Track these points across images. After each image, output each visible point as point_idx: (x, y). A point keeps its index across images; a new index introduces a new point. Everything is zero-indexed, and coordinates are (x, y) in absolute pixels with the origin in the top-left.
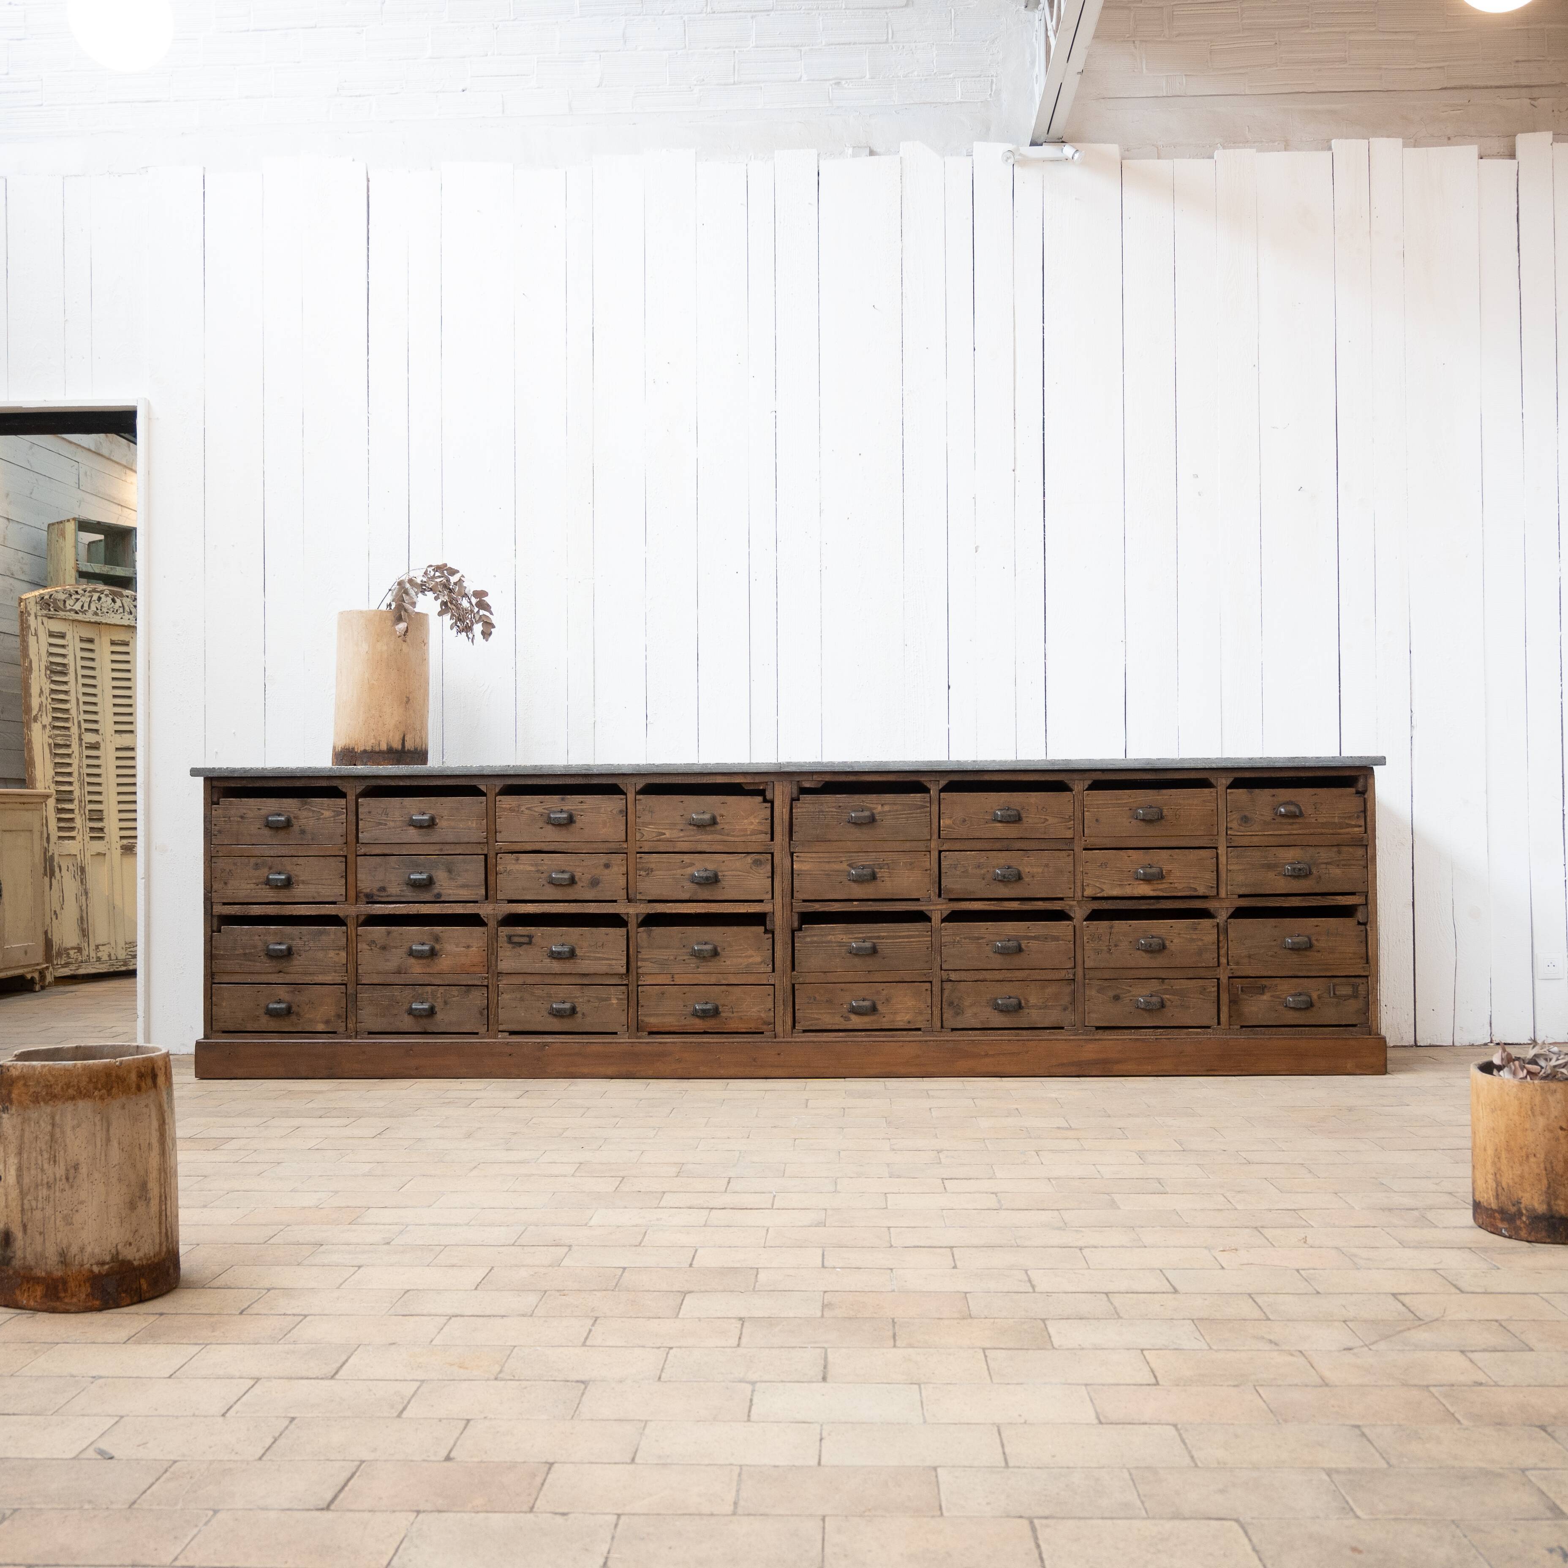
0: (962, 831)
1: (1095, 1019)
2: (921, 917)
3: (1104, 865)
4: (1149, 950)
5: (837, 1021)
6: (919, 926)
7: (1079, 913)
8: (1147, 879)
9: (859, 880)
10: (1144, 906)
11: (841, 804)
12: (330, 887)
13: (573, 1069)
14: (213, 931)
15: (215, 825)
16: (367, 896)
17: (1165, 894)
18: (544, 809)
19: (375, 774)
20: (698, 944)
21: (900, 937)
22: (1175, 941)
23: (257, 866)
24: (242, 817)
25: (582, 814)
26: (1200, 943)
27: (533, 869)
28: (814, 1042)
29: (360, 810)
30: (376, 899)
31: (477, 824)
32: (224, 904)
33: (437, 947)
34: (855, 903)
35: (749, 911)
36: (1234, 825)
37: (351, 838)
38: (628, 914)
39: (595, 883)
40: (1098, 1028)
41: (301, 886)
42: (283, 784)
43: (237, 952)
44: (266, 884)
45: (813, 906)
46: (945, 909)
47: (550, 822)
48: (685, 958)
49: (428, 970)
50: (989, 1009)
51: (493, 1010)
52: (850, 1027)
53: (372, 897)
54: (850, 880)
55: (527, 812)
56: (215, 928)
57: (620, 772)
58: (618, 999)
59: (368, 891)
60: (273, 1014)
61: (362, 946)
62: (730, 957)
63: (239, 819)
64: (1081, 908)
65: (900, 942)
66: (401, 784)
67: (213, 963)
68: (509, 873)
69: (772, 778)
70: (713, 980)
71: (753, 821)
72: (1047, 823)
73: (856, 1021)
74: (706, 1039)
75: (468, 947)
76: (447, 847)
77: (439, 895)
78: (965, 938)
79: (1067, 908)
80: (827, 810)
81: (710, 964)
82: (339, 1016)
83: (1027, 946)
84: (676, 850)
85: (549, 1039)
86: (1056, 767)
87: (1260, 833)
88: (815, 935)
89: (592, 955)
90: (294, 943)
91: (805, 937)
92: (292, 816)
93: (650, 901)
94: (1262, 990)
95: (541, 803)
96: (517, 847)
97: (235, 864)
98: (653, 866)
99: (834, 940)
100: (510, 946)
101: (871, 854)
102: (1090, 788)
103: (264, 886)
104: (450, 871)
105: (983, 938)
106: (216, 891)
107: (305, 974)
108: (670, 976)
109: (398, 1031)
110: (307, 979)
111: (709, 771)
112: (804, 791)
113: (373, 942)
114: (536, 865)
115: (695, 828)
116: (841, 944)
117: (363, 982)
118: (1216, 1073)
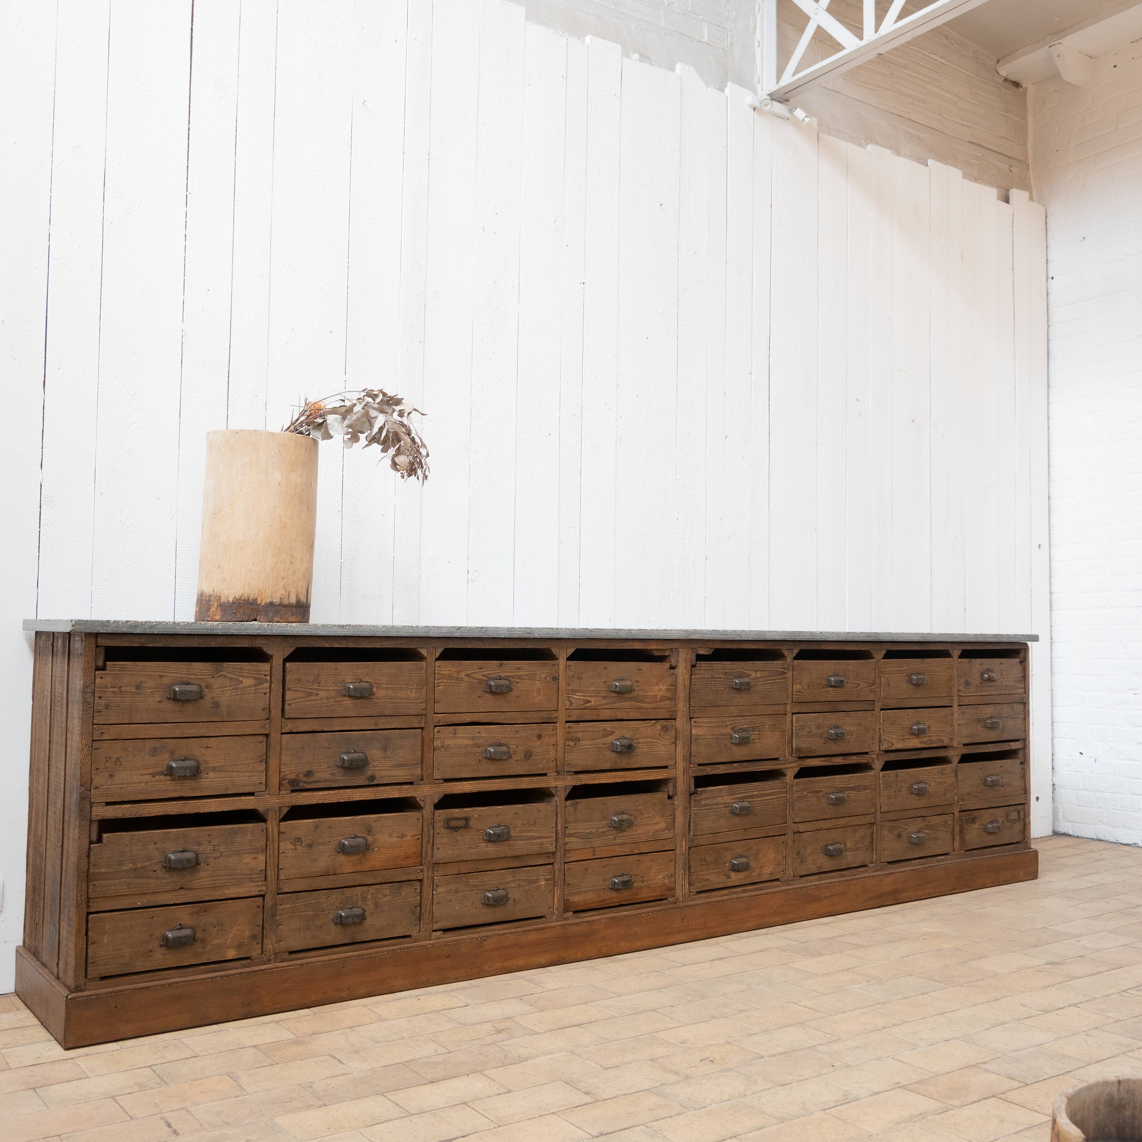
0: (807, 695)
1: (887, 856)
2: (778, 774)
3: (893, 723)
4: (918, 793)
5: (722, 880)
6: (779, 783)
7: (877, 764)
8: (917, 734)
9: (738, 743)
10: (914, 756)
11: (727, 671)
12: (247, 774)
13: (509, 964)
14: (91, 843)
15: (100, 697)
16: (292, 782)
17: (927, 746)
18: (483, 675)
19: (313, 633)
20: (616, 814)
21: (766, 795)
22: (932, 784)
23: (154, 752)
24: (138, 687)
25: (519, 681)
26: (945, 785)
27: (470, 742)
28: (709, 903)
29: (288, 678)
30: (302, 785)
31: (416, 693)
32: (108, 804)
33: (370, 838)
34: (735, 765)
35: (658, 778)
36: (962, 688)
37: (276, 712)
38: (556, 787)
39: (528, 755)
40: (889, 863)
41: (211, 775)
42: (194, 643)
43: (125, 868)
44: (166, 775)
45: (706, 770)
46: (796, 767)
47: (489, 690)
48: (605, 829)
49: (359, 868)
50: (822, 855)
51: (428, 907)
52: (731, 884)
53: (298, 785)
54: (732, 743)
55: (466, 679)
56: (94, 838)
57: (559, 636)
58: (547, 880)
59: (293, 776)
60: (168, 944)
61: (286, 846)
62: (642, 825)
63: (133, 689)
64: (879, 761)
65: (766, 800)
66: (336, 645)
67: (91, 886)
68: (447, 748)
69: (677, 645)
70: (627, 850)
71: (662, 687)
72: (860, 687)
73: (736, 878)
74: (624, 913)
75: (402, 836)
76: (383, 720)
77: (372, 778)
78: (810, 792)
79: (871, 761)
80: (717, 676)
81: (625, 834)
82: (253, 937)
83: (848, 797)
84: (600, 718)
85: (484, 932)
86: (870, 639)
87: (974, 694)
88: (708, 798)
89: (525, 834)
90: (201, 848)
91: (701, 800)
92: (203, 685)
93: (576, 773)
94: (973, 820)
95: (480, 669)
96: (456, 719)
97: (125, 749)
98: (580, 735)
99: (721, 802)
100: (447, 831)
101: (747, 718)
102: (885, 657)
103: (162, 778)
104: (385, 749)
105: (821, 791)
106: (97, 788)
107: (213, 888)
108: (591, 850)
109: (323, 946)
110: (217, 895)
111: (633, 637)
112: (700, 658)
113: (298, 839)
114: (473, 738)
115: (615, 695)
116: (726, 805)
117: (284, 890)
118: (955, 891)
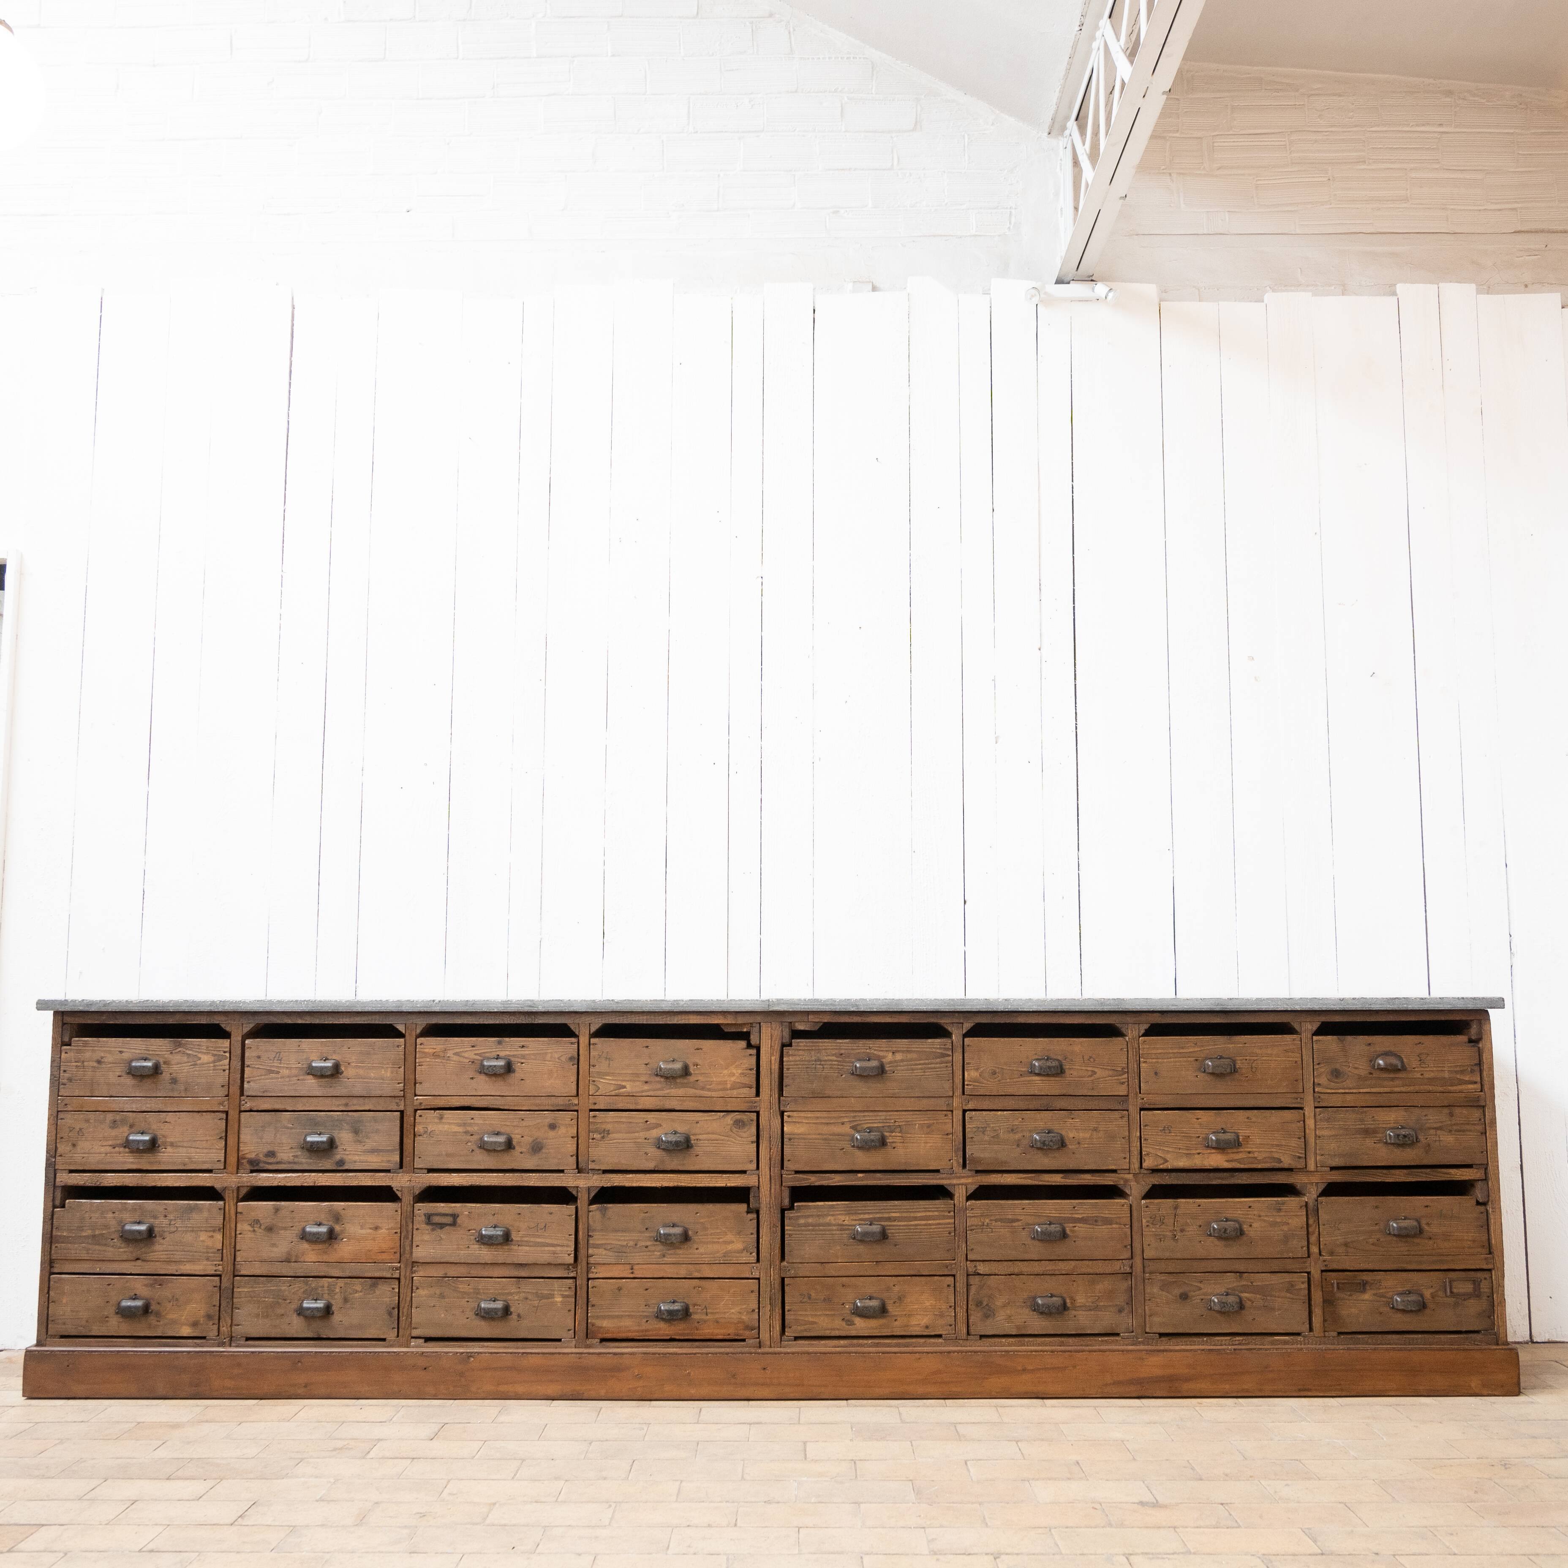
0: (991, 1086)
1: (1157, 1324)
2: (940, 1192)
3: (1167, 1130)
4: (1224, 1236)
5: (837, 1326)
6: (939, 1204)
7: (1136, 1189)
8: (1221, 1147)
9: (865, 1146)
10: (1216, 1180)
11: (843, 1052)
12: (206, 1151)
13: (503, 1388)
14: (54, 1207)
15: (65, 1071)
16: (251, 1162)
17: (1242, 1166)
18: (475, 1054)
19: (268, 1009)
20: (665, 1226)
21: (916, 1219)
22: (1254, 1225)
23: (114, 1124)
24: (99, 1062)
25: (523, 1061)
26: (1285, 1228)
27: (461, 1129)
28: (808, 1353)
29: (247, 1054)
30: (262, 1166)
31: (392, 1073)
32: (71, 1171)
33: (337, 1228)
34: (860, 1175)
35: (729, 1185)
36: (1323, 1080)
37: (235, 1090)
38: (577, 1187)
39: (537, 1148)
40: (1162, 1335)
41: (169, 1149)
42: (152, 1020)
43: (84, 1234)
44: (125, 1147)
45: (807, 1179)
46: (972, 1184)
47: (483, 1071)
48: (649, 1243)
49: (325, 1258)
50: (1027, 1311)
51: (405, 1310)
52: (854, 1333)
53: (257, 1164)
54: (853, 1146)
55: (455, 1058)
56: (58, 1202)
57: (571, 1009)
58: (564, 1296)
59: (252, 1156)
60: (126, 1314)
61: (243, 1227)
62: (707, 1243)
63: (95, 1064)
64: (1138, 1183)
65: (916, 1225)
66: (300, 1021)
67: (53, 1247)
68: (431, 1134)
69: (759, 1019)
70: (682, 1272)
71: (734, 1071)
72: (1096, 1076)
73: (861, 1325)
74: (673, 1349)
75: (376, 1228)
76: (355, 1101)
77: (341, 1162)
78: (996, 1221)
79: (1122, 1182)
80: (826, 1058)
81: (678, 1251)
82: (209, 1317)
83: (1073, 1231)
84: (639, 1107)
85: (475, 1348)
86: (1106, 1008)
87: (1354, 1091)
88: (809, 1216)
89: (532, 1239)
90: (157, 1222)
91: (798, 1217)
92: (161, 1061)
93: (605, 1172)
94: (1363, 1287)
95: (473, 1047)
96: (441, 1102)
97: (87, 1121)
98: (609, 1127)
99: (834, 1222)
100: (429, 1227)
101: (880, 1114)
102: (1148, 1033)
103: (122, 1149)
104: (356, 1132)
105: (1018, 1220)
106: (61, 1156)
107: (169, 1262)
108: (629, 1267)
109: (283, 1336)
110: (172, 1269)
111: (681, 1009)
112: (797, 1034)
113: (257, 1221)
114: (465, 1125)
115: (662, 1080)
116: (842, 1227)
117: (242, 1273)
118: (1310, 1394)
